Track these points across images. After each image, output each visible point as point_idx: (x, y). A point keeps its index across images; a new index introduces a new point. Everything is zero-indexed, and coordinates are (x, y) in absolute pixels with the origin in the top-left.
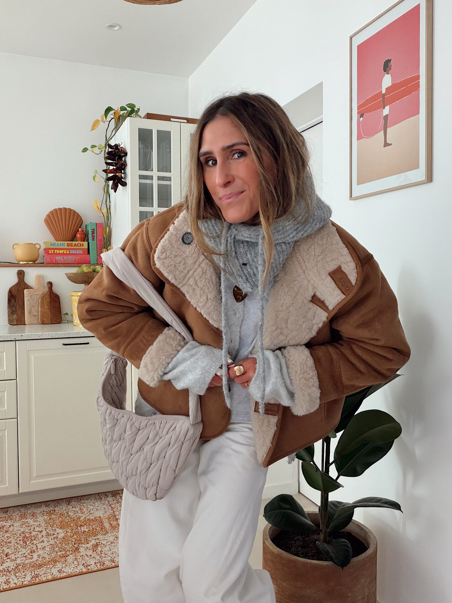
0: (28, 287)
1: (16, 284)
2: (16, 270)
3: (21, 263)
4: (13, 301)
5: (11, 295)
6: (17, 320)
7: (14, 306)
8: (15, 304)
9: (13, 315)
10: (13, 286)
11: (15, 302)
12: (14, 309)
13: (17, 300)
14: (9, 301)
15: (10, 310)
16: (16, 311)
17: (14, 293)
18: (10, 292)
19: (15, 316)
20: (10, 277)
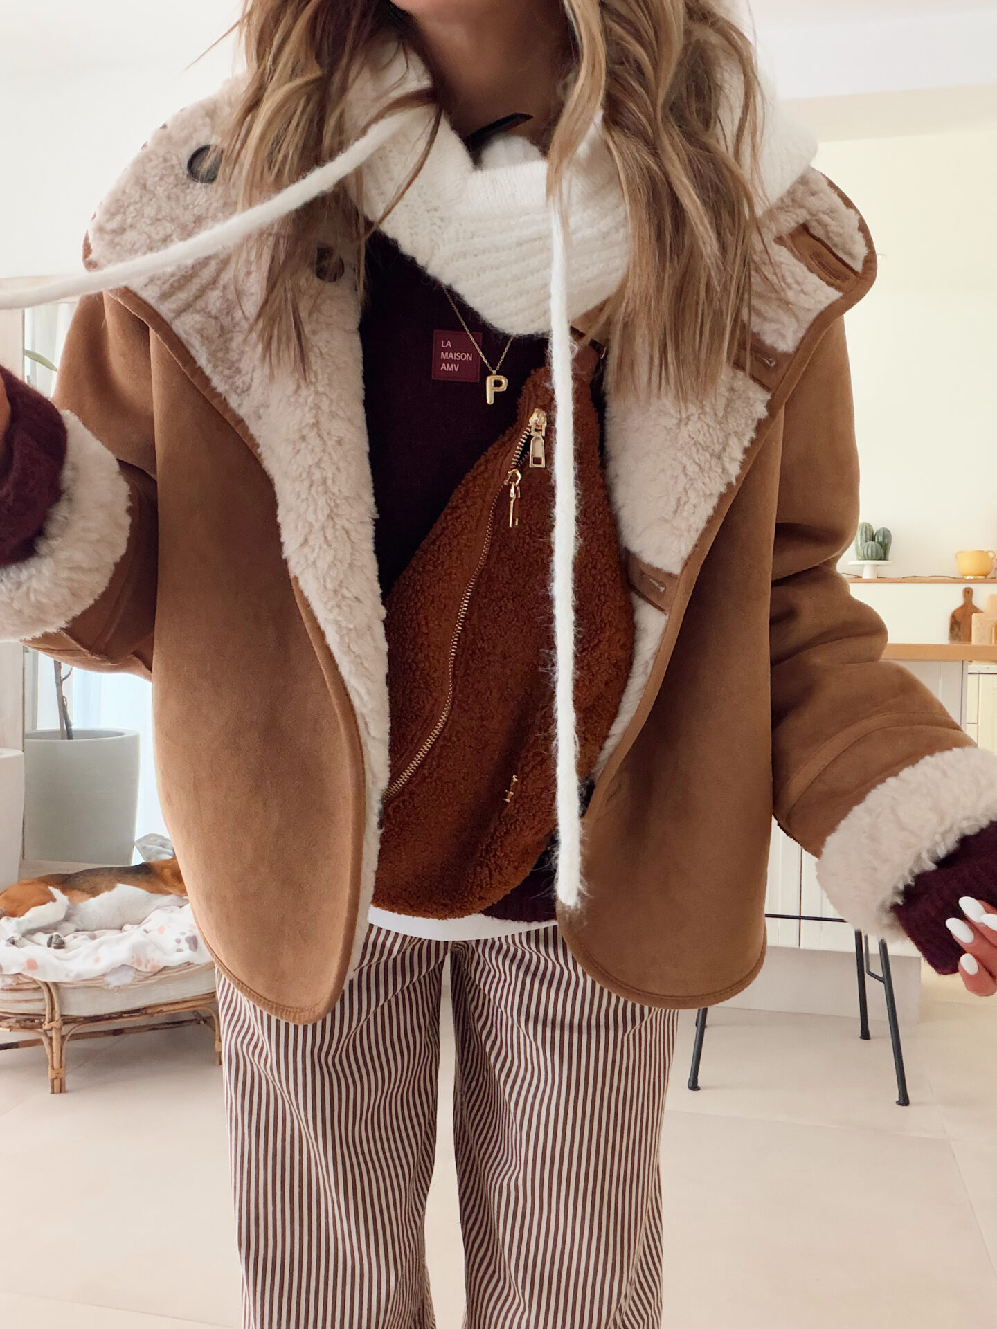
0: (976, 610)
1: (961, 607)
2: (960, 588)
3: (969, 577)
4: (956, 629)
5: (955, 621)
7: (957, 636)
8: (960, 633)
10: (958, 609)
13: (961, 627)
14: (952, 629)
17: (958, 618)
18: (953, 616)
20: (953, 598)
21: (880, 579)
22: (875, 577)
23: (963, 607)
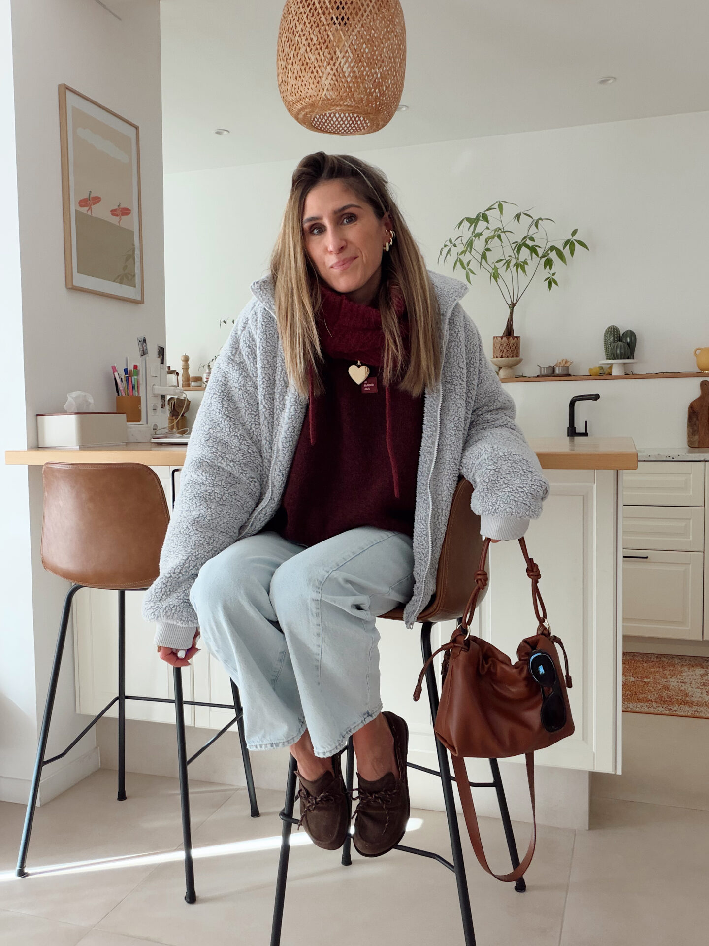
1: (699, 398)
2: (698, 381)
3: (706, 372)
4: (695, 419)
5: (693, 411)
6: (699, 442)
7: (695, 424)
8: (697, 422)
9: (695, 435)
10: (695, 401)
11: (697, 420)
12: (696, 428)
13: (699, 418)
14: (690, 418)
15: (691, 430)
16: (698, 431)
17: (696, 409)
18: (691, 407)
19: (696, 437)
20: (691, 390)
21: (629, 375)
22: (624, 374)
23: (700, 398)
